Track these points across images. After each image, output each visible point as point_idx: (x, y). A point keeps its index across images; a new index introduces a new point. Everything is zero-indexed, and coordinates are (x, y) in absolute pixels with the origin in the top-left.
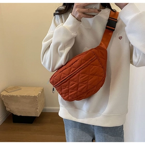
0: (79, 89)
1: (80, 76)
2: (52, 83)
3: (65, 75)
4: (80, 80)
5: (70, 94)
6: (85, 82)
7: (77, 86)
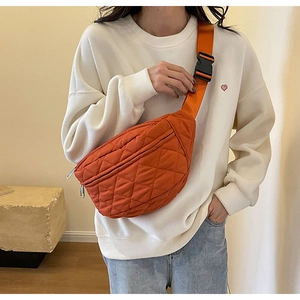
0: (135, 195)
1: (139, 170)
2: (80, 177)
3: (109, 165)
4: (138, 176)
5: (114, 204)
6: (147, 183)
7: (132, 188)
